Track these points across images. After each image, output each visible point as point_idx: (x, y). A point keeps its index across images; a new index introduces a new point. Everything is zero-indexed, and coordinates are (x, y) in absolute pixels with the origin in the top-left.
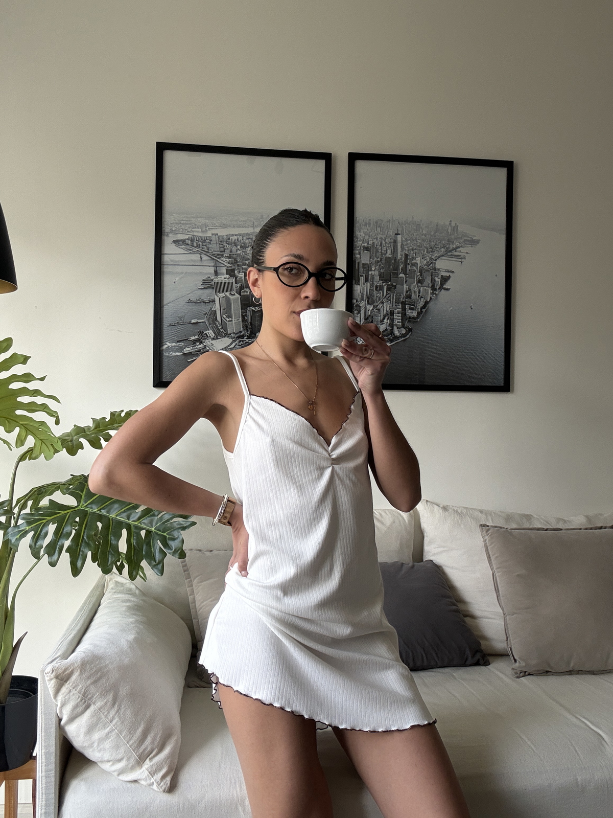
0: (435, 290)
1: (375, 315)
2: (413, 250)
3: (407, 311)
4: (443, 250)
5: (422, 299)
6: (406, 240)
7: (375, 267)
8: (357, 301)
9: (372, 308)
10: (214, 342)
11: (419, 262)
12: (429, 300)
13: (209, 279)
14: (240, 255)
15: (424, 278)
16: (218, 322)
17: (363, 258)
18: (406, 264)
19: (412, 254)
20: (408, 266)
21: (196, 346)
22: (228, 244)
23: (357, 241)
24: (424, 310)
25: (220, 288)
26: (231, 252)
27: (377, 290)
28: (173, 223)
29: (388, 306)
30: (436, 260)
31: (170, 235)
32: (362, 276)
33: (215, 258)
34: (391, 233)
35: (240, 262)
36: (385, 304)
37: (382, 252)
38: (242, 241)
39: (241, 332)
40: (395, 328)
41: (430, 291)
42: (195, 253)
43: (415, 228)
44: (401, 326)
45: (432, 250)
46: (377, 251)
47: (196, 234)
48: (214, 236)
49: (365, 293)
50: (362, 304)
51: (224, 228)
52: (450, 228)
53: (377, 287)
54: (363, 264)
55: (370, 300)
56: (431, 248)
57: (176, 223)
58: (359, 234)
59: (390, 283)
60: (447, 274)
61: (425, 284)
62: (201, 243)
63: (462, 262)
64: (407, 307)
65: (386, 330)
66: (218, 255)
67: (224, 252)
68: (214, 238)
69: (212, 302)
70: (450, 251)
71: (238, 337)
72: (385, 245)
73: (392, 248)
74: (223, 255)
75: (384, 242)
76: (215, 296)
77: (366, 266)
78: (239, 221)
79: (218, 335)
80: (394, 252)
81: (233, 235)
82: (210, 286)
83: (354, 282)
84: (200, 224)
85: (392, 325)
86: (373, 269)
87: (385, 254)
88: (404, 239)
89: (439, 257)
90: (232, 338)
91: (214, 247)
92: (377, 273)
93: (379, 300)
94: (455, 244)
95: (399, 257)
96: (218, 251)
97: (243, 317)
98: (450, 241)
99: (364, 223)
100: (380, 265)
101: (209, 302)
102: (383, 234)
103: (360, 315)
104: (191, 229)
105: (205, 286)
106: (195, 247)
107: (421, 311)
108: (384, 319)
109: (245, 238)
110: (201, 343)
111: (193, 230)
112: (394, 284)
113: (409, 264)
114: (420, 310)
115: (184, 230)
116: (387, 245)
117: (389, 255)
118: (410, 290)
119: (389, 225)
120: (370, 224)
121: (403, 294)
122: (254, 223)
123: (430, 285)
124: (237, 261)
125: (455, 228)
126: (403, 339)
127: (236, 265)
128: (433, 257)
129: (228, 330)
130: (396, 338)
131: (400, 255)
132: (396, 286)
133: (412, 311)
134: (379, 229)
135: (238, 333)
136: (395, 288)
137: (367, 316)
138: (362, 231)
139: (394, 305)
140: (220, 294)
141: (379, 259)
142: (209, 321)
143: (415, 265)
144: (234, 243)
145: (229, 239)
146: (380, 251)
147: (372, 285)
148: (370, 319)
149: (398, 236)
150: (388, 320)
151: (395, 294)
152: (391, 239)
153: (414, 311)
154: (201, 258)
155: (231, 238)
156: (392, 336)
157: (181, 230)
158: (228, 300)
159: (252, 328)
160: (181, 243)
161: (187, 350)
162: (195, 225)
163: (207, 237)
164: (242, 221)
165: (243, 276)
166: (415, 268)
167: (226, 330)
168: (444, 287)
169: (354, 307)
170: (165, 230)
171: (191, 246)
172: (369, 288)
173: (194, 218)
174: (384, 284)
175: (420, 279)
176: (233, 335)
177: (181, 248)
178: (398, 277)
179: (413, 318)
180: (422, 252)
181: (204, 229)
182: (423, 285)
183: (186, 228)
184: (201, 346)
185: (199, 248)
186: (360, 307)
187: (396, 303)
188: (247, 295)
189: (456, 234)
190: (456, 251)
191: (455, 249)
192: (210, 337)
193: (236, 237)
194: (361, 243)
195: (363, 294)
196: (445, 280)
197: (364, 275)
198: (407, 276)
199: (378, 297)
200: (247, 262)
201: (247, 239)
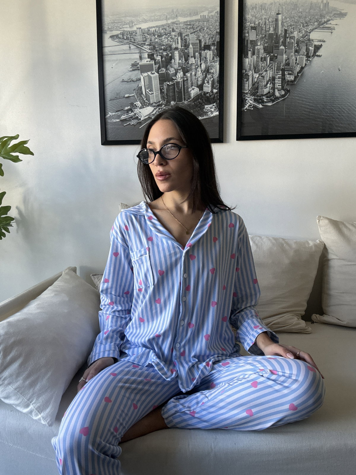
0: (309, 57)
1: (260, 81)
2: (291, 26)
3: (286, 76)
4: (316, 23)
5: (298, 66)
6: (286, 18)
7: (260, 42)
8: (245, 72)
9: (258, 76)
10: (141, 110)
11: (296, 36)
12: (304, 66)
13: (136, 63)
14: (157, 42)
15: (300, 48)
16: (144, 95)
17: (251, 36)
18: (285, 37)
19: (290, 29)
20: (287, 39)
21: (129, 114)
22: (149, 35)
23: (246, 23)
24: (300, 74)
25: (144, 69)
26: (151, 40)
27: (262, 61)
28: (109, 23)
29: (271, 73)
30: (310, 33)
31: (107, 32)
32: (250, 50)
33: (139, 46)
34: (273, 13)
35: (157, 48)
36: (268, 72)
37: (266, 30)
38: (159, 32)
39: (159, 102)
40: (276, 90)
41: (305, 58)
42: (125, 44)
43: (292, 7)
44: (281, 89)
45: (307, 24)
46: (262, 29)
47: (125, 29)
48: (138, 30)
49: (252, 64)
50: (250, 73)
51: (145, 22)
52: (322, 5)
53: (262, 59)
54: (251, 41)
55: (256, 69)
56: (306, 23)
57: (112, 23)
58: (249, 16)
59: (272, 54)
60: (319, 43)
61: (301, 53)
62: (129, 36)
63: (332, 33)
64: (286, 73)
65: (269, 92)
66: (142, 44)
67: (146, 41)
68: (138, 31)
69: (139, 80)
70: (322, 24)
71: (158, 106)
72: (268, 24)
73: (274, 26)
74: (145, 43)
75: (267, 22)
76: (141, 76)
77: (253, 43)
78: (156, 16)
79: (144, 105)
80: (276, 29)
81: (152, 27)
82: (136, 68)
83: (243, 56)
84: (128, 21)
85: (273, 88)
86: (259, 44)
87: (268, 31)
88: (284, 18)
89: (312, 30)
90: (153, 107)
91: (139, 38)
92: (262, 47)
93: (264, 69)
94: (326, 18)
95: (280, 32)
96: (142, 41)
97: (161, 90)
98: (322, 16)
99: (251, 7)
100: (264, 41)
101: (137, 80)
102: (266, 15)
103: (249, 82)
104: (122, 26)
105: (134, 69)
106: (125, 40)
107: (298, 75)
108: (267, 84)
109: (160, 29)
110: (132, 111)
111: (123, 26)
112: (276, 55)
113: (288, 38)
114: (296, 74)
115: (117, 28)
116: (270, 24)
117: (272, 31)
118: (288, 59)
119: (272, 6)
120: (256, 8)
121: (283, 62)
122: (167, 16)
123: (305, 54)
124: (155, 47)
125: (327, 5)
126: (282, 99)
127: (155, 51)
128: (307, 30)
129: (151, 101)
130: (277, 98)
131: (280, 31)
132: (277, 56)
133: (290, 76)
134: (263, 11)
135: (158, 103)
136: (277, 58)
137: (254, 83)
138: (250, 14)
139: (276, 72)
140: (144, 74)
141: (263, 36)
142: (137, 95)
143: (293, 38)
144: (153, 33)
145: (149, 31)
146: (264, 29)
147: (258, 57)
148: (256, 85)
149: (279, 15)
150: (270, 84)
151: (276, 63)
152: (273, 19)
153: (292, 76)
154: (130, 47)
155: (150, 30)
156: (273, 97)
157: (115, 27)
158: (150, 78)
159: (167, 98)
160: (115, 37)
161: (123, 117)
162: (125, 22)
163: (133, 32)
164: (158, 16)
165: (160, 58)
166: (293, 41)
167: (149, 100)
168: (317, 54)
169: (244, 76)
170: (104, 29)
171: (123, 39)
172: (255, 60)
173: (123, 17)
174: (268, 56)
175: (297, 49)
176: (154, 104)
177: (116, 41)
178: (278, 49)
179: (292, 81)
180: (299, 26)
181: (131, 25)
182: (299, 54)
183: (118, 26)
184: (133, 114)
185: (128, 39)
186: (249, 76)
187: (277, 70)
188: (163, 73)
189: (327, 10)
190: (327, 24)
191: (326, 22)
192: (138, 107)
193: (154, 29)
194: (249, 24)
195: (251, 65)
196: (317, 48)
197: (252, 50)
198: (287, 47)
199: (263, 66)
200: (163, 47)
201: (162, 29)
